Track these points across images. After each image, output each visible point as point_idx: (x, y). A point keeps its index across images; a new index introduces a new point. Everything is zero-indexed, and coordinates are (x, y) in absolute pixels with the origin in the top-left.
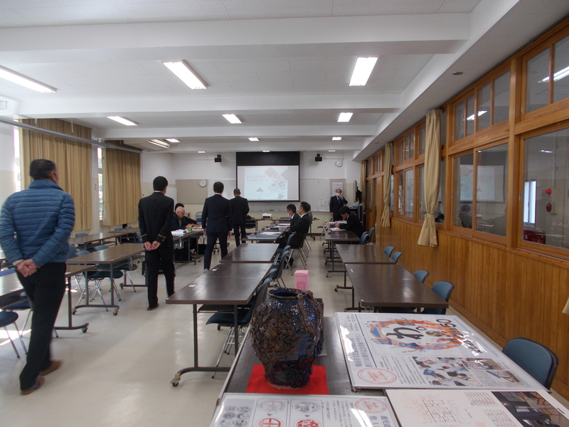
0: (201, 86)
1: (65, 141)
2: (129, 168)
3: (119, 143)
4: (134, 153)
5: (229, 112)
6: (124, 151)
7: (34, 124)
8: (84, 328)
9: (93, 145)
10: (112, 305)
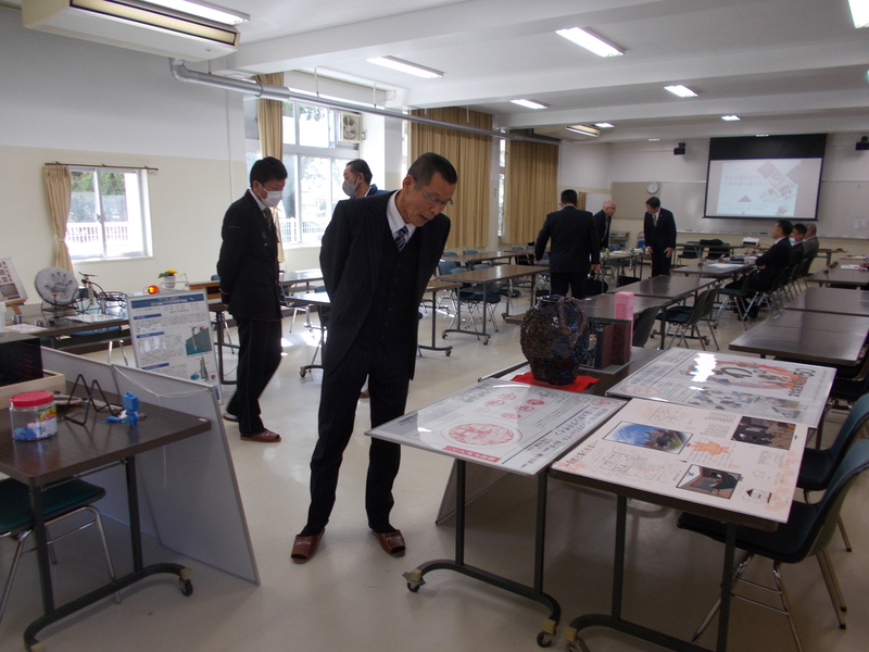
0: (614, 52)
1: (459, 133)
2: (540, 166)
3: (528, 132)
4: (549, 145)
5: (674, 83)
6: (536, 143)
7: (423, 116)
8: (448, 350)
9: (494, 137)
10: (484, 334)
